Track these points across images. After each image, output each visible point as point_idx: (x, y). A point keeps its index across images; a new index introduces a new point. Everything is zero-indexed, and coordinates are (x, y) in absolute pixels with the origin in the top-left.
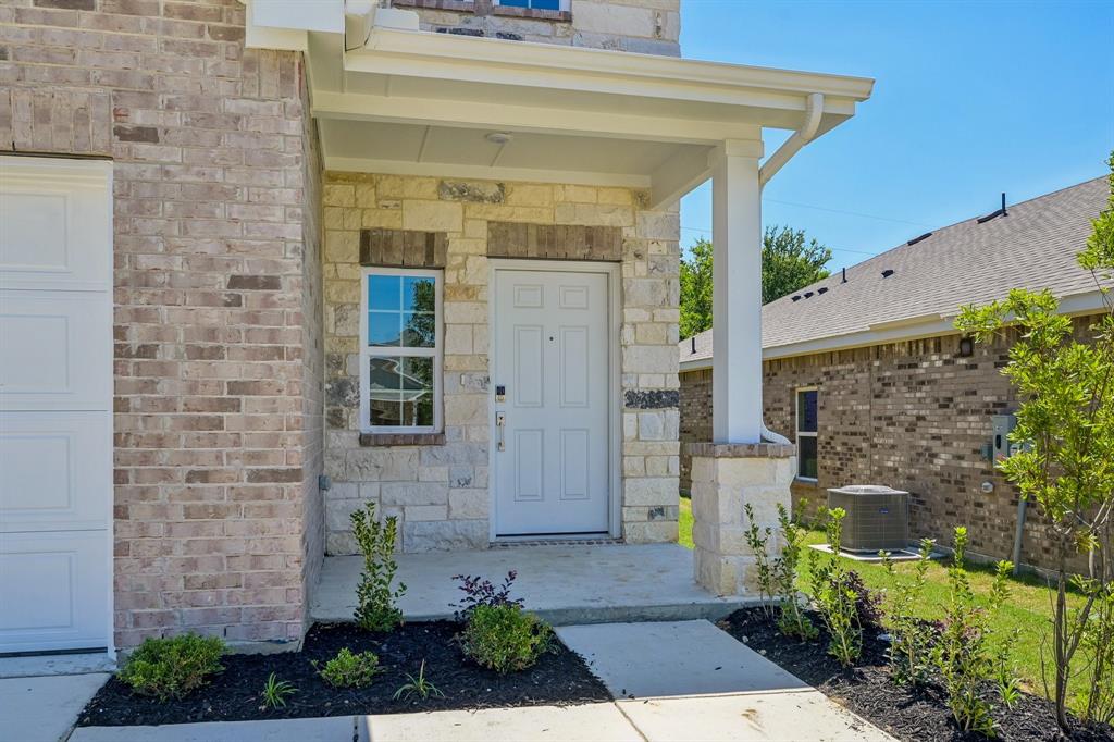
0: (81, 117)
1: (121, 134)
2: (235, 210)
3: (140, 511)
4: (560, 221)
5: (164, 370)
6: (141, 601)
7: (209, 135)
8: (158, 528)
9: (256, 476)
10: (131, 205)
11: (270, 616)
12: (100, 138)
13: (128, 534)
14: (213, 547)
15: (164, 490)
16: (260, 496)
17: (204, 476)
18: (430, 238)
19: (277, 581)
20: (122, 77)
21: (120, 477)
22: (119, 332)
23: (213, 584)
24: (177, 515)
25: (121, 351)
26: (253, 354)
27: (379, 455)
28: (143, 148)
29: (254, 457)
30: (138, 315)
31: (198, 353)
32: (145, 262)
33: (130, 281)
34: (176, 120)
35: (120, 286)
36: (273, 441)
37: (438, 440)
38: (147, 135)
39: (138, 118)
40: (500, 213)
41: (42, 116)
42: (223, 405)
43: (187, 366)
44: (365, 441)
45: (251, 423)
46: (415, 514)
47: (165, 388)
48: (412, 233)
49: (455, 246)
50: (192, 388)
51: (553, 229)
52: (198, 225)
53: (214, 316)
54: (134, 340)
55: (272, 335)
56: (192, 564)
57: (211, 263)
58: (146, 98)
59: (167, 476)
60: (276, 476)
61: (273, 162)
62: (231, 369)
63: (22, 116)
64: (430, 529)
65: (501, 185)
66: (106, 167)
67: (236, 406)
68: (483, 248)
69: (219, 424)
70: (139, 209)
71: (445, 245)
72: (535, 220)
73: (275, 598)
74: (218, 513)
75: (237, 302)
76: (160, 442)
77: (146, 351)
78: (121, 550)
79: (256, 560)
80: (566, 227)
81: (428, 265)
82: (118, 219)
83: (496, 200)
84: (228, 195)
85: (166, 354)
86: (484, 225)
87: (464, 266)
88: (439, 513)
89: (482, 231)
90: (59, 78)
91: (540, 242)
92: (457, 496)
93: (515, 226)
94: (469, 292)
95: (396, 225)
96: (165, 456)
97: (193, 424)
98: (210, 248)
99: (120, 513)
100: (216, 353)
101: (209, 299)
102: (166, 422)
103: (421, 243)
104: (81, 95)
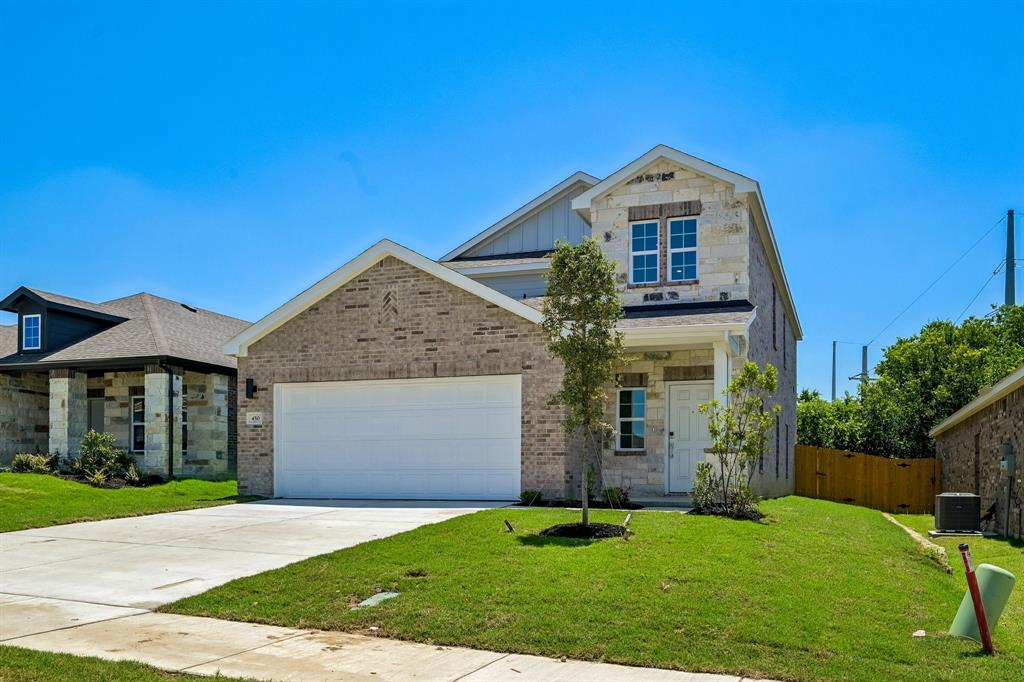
0: (515, 364)
1: (524, 368)
2: (550, 385)
3: (527, 462)
4: (693, 365)
5: (533, 427)
6: (527, 485)
7: (543, 366)
8: (531, 467)
9: (554, 454)
10: (526, 385)
11: (556, 491)
12: (519, 368)
13: (524, 469)
14: (543, 472)
15: (532, 457)
16: (554, 459)
17: (541, 454)
18: (641, 375)
19: (559, 482)
20: (524, 353)
21: (522, 454)
22: (523, 417)
23: (543, 482)
24: (535, 464)
25: (523, 422)
26: (553, 422)
27: (622, 459)
28: (528, 371)
29: (553, 449)
30: (527, 413)
31: (541, 422)
32: (529, 399)
33: (525, 404)
34: (536, 362)
35: (523, 406)
36: (558, 445)
37: (643, 453)
38: (529, 367)
39: (528, 363)
40: (668, 363)
41: (506, 365)
42: (546, 436)
43: (537, 426)
44: (617, 453)
45: (553, 440)
46: (635, 482)
47: (533, 431)
48: (635, 374)
49: (651, 378)
50: (539, 431)
51: (689, 368)
52: (540, 389)
53: (544, 412)
54: (526, 420)
55: (558, 417)
56: (538, 477)
57: (543, 399)
58: (529, 358)
59: (533, 454)
60: (558, 454)
61: (558, 371)
62: (548, 426)
63: (502, 366)
64: (640, 488)
65: (669, 352)
66: (520, 376)
67: (549, 436)
68: (662, 378)
69: (545, 440)
70: (527, 386)
71: (647, 378)
72: (683, 365)
73: (558, 487)
74: (545, 464)
75: (549, 409)
76: (531, 445)
77: (528, 422)
78: (522, 472)
79: (553, 476)
80: (695, 367)
81: (641, 386)
82: (523, 389)
83: (666, 358)
84: (548, 381)
85: (533, 423)
86: (662, 369)
87: (654, 385)
88: (643, 482)
89: (661, 371)
90: (510, 355)
91: (685, 374)
92: (651, 476)
93: (675, 368)
94: (656, 395)
95: (629, 371)
96: (532, 449)
97: (539, 441)
98: (543, 395)
99: (522, 463)
100: (544, 422)
101: (543, 408)
102: (533, 440)
103: (637, 377)
104: (515, 359)
